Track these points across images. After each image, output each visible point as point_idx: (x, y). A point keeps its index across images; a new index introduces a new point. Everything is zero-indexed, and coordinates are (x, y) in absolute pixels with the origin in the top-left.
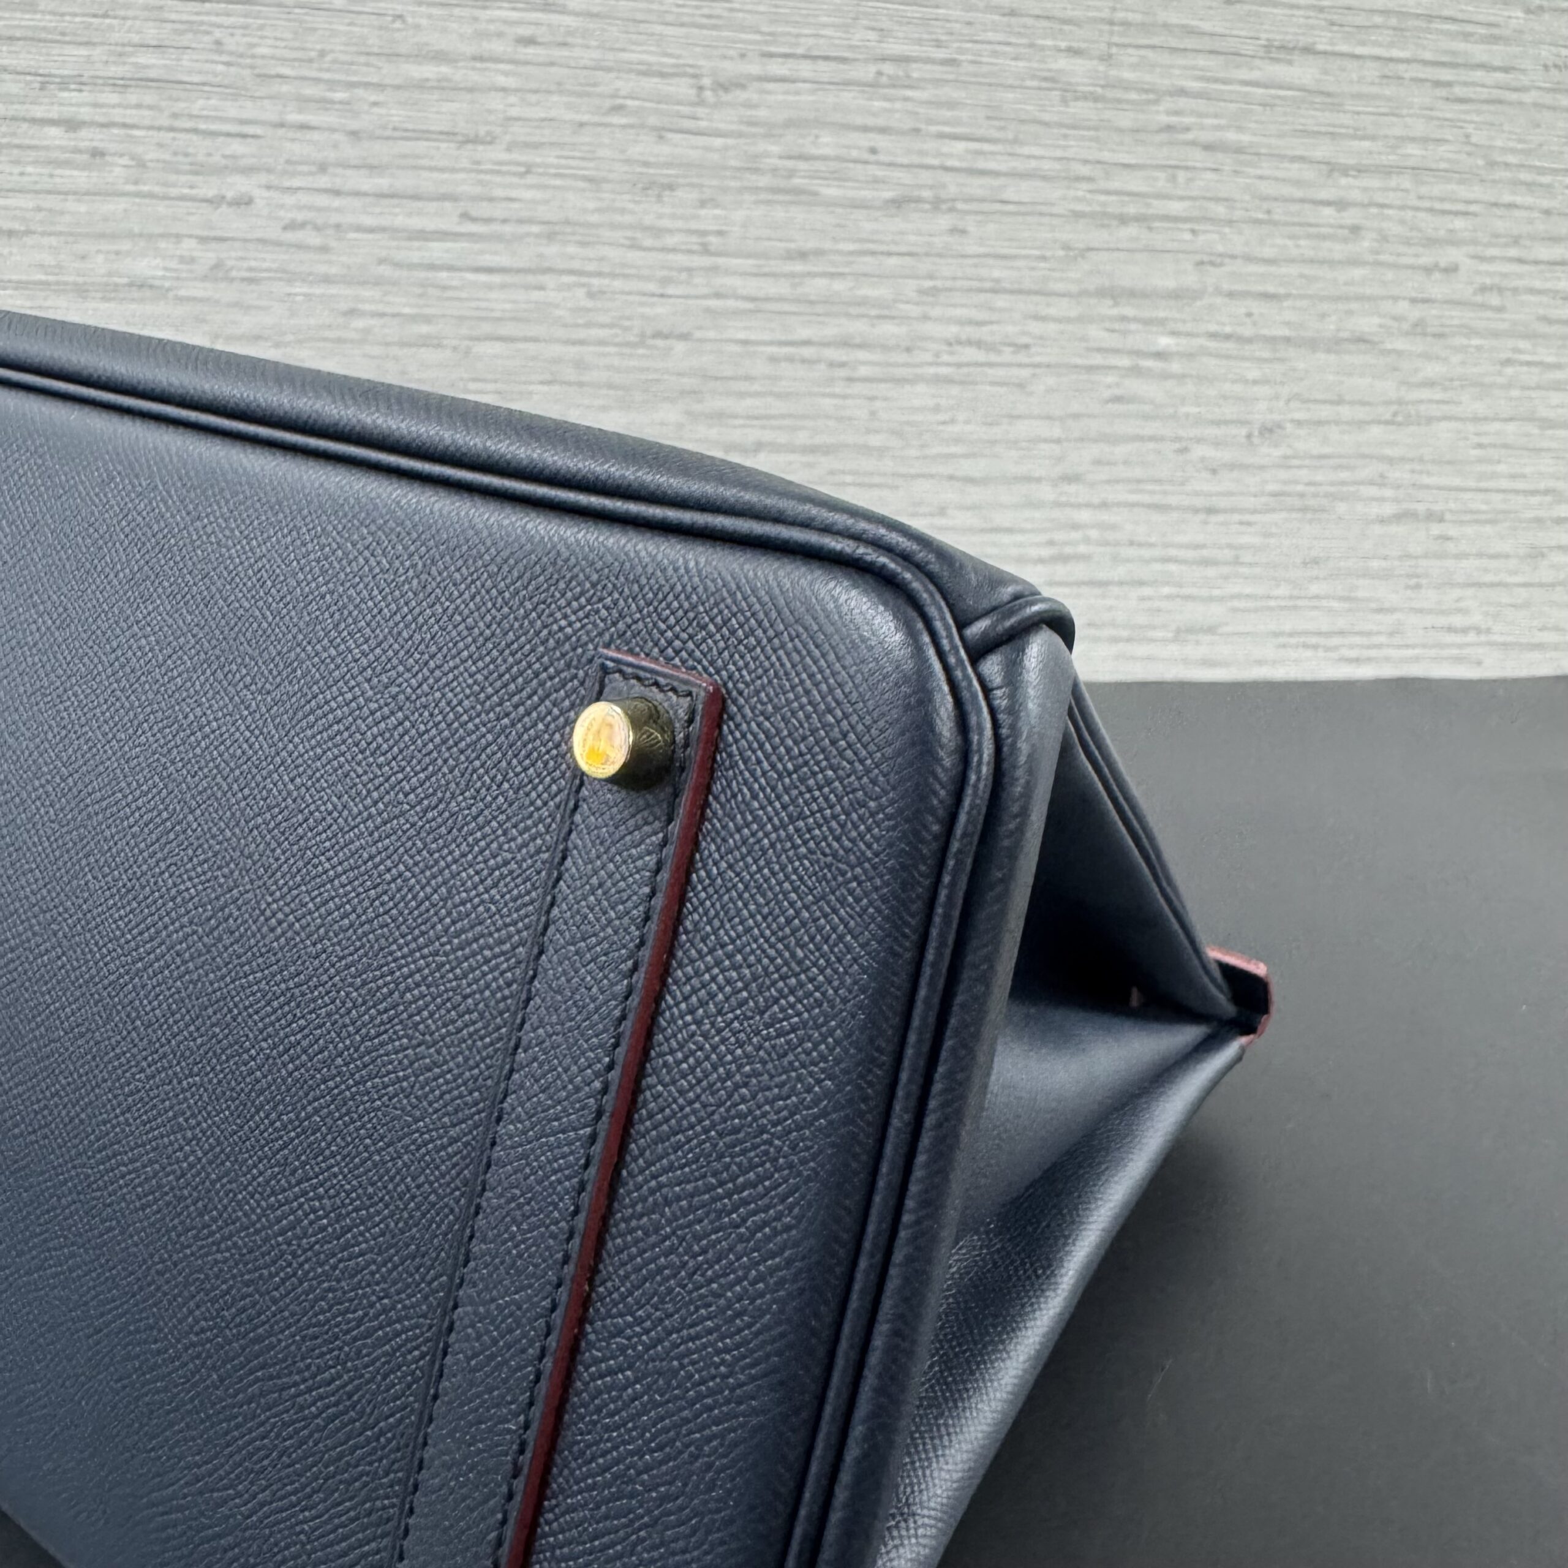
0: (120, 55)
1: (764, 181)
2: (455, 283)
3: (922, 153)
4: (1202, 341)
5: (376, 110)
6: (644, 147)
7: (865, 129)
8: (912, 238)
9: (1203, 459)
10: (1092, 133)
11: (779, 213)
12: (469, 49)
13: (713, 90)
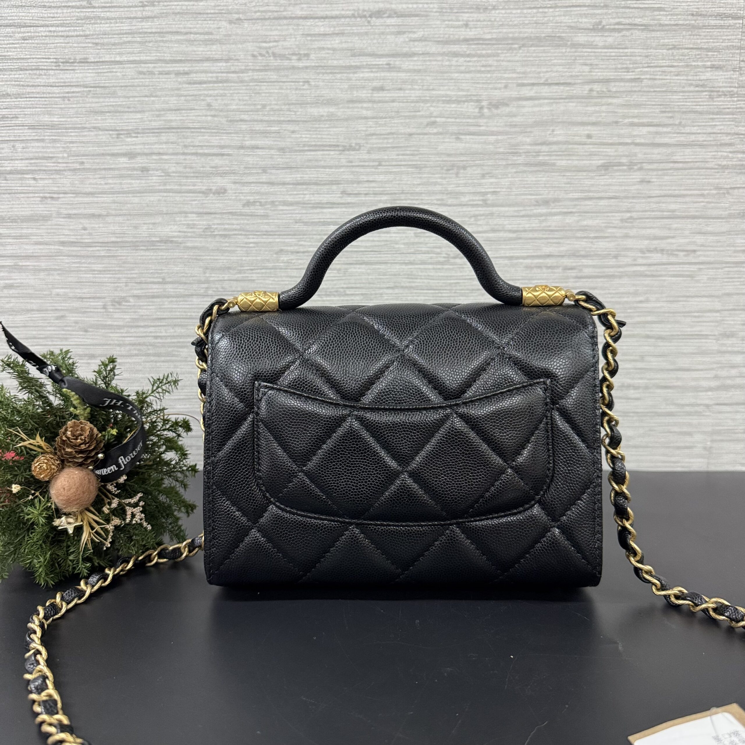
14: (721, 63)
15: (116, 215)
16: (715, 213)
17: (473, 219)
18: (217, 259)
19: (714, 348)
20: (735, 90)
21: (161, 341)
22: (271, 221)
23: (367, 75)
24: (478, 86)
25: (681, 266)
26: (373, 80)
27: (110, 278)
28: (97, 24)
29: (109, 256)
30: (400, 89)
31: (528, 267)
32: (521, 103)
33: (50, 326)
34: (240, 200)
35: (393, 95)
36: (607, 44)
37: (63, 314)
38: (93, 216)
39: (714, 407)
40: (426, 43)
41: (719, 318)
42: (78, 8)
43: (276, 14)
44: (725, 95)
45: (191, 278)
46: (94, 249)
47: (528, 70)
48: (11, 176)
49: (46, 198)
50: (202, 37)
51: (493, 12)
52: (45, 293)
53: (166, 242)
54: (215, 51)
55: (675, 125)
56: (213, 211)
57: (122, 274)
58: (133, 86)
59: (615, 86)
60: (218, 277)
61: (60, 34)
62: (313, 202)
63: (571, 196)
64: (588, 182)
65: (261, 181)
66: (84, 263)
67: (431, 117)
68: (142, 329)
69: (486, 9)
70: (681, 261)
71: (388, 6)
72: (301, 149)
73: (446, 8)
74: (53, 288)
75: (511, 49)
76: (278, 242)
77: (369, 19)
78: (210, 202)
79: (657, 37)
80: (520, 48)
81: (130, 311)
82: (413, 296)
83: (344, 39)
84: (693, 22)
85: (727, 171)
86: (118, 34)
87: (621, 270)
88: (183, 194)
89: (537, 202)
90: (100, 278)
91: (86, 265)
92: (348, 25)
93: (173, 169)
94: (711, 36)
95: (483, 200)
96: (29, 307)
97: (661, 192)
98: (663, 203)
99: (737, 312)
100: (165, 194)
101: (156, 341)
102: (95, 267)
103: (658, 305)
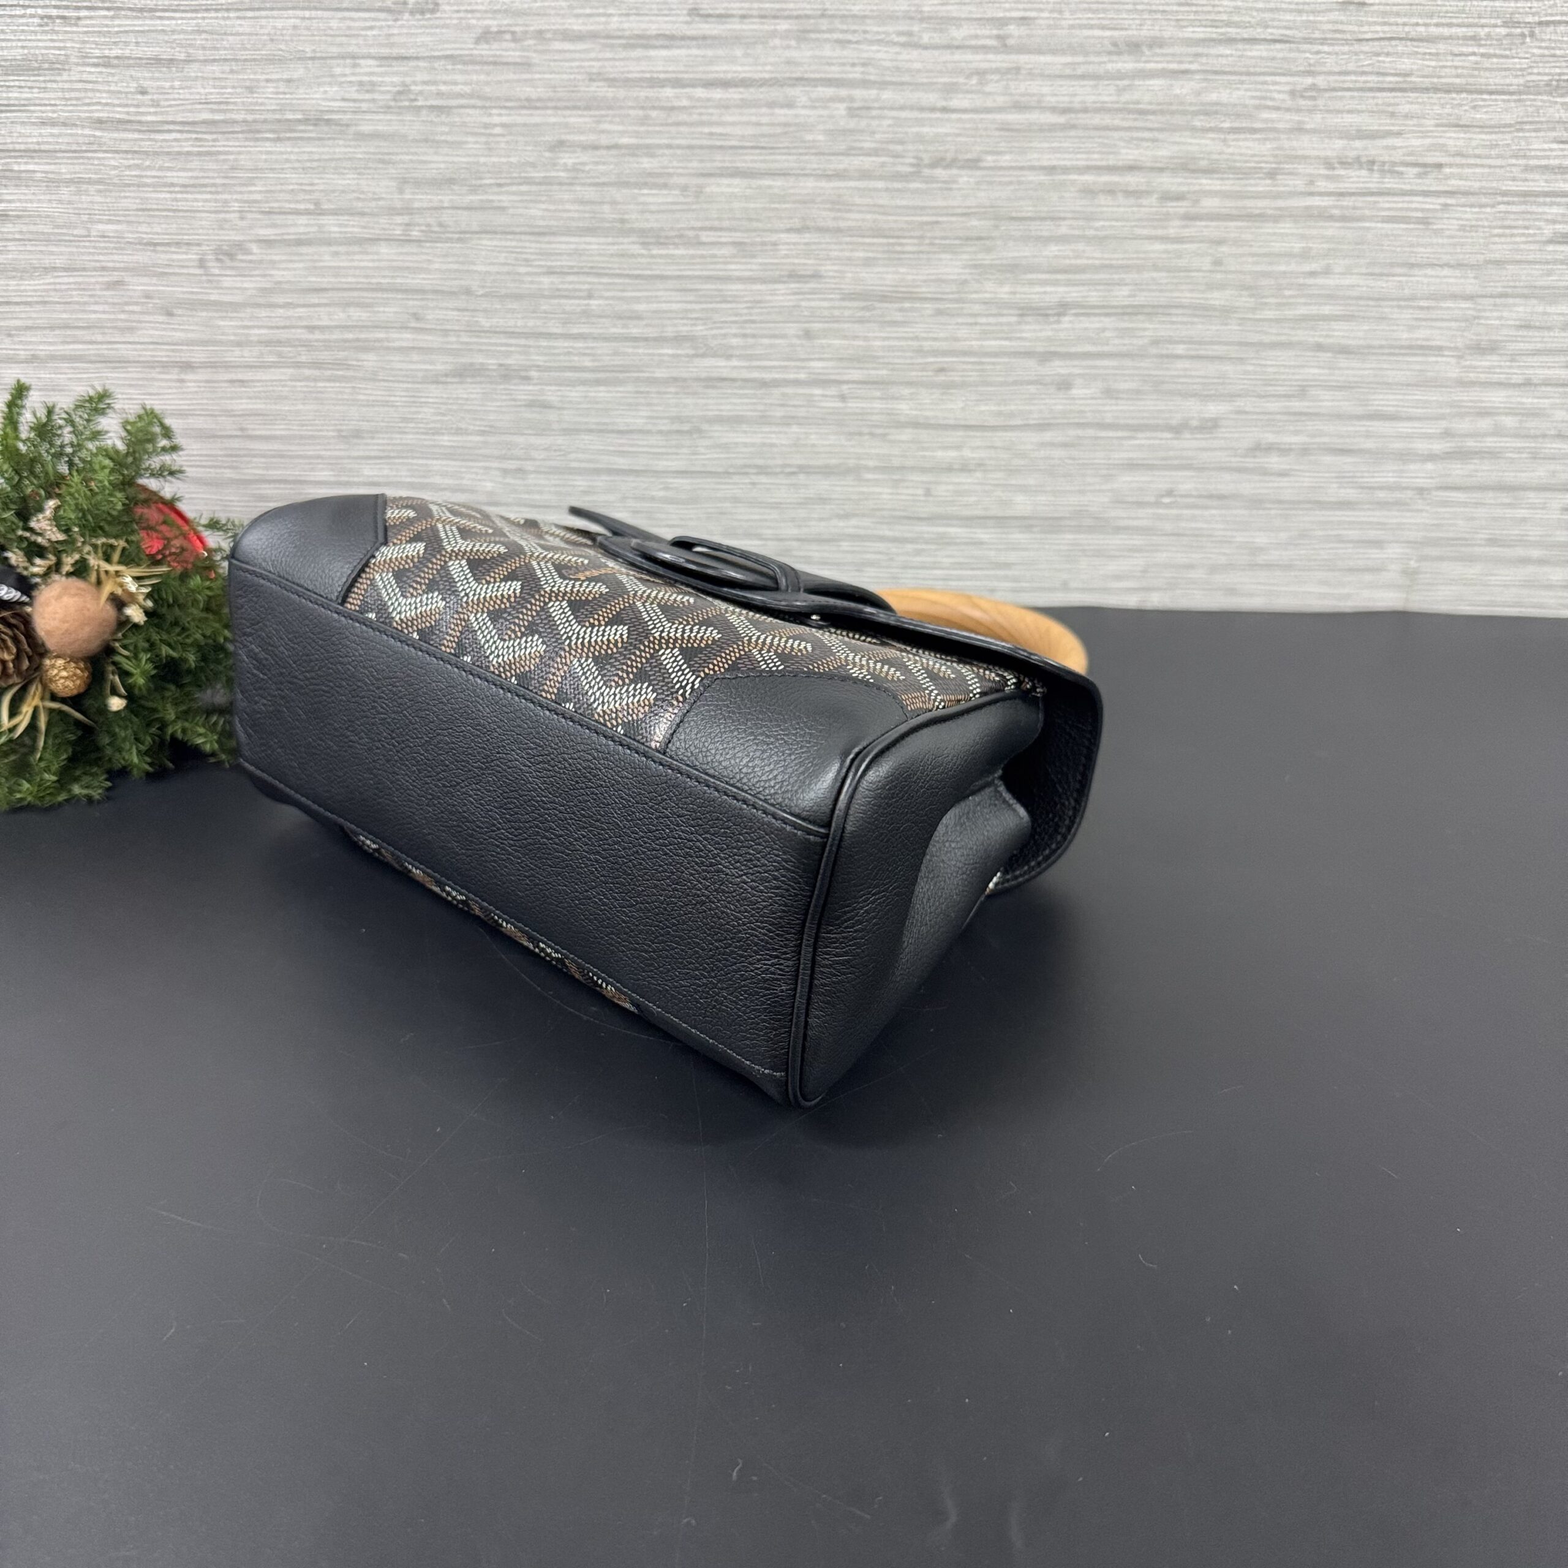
15: (205, 61)
16: (1495, 80)
17: (974, 81)
18: (425, 162)
19: (1450, 375)
21: (321, 336)
22: (537, 76)
25: (1407, 198)
27: (206, 201)
29: (199, 154)
31: (1088, 192)
33: (96, 303)
34: (469, 27)
37: (120, 279)
38: (157, 61)
39: (1434, 493)
41: (1471, 312)
45: (373, 204)
46: (167, 136)
49: (50, 17)
52: (75, 232)
53: (317, 122)
56: (411, 52)
57: (230, 193)
60: (431, 201)
62: (627, 33)
63: (1189, 32)
66: (148, 168)
68: (281, 312)
70: (1408, 187)
74: (92, 222)
76: (554, 124)
78: (405, 31)
81: (257, 272)
82: (842, 250)
87: (1280, 203)
88: (347, 14)
89: (1115, 44)
90: (186, 200)
91: (154, 173)
95: (998, 37)
96: (47, 261)
97: (1386, 28)
98: (1388, 54)
99: (1511, 301)
100: (307, 14)
101: (311, 337)
102: (174, 176)
103: (1348, 281)
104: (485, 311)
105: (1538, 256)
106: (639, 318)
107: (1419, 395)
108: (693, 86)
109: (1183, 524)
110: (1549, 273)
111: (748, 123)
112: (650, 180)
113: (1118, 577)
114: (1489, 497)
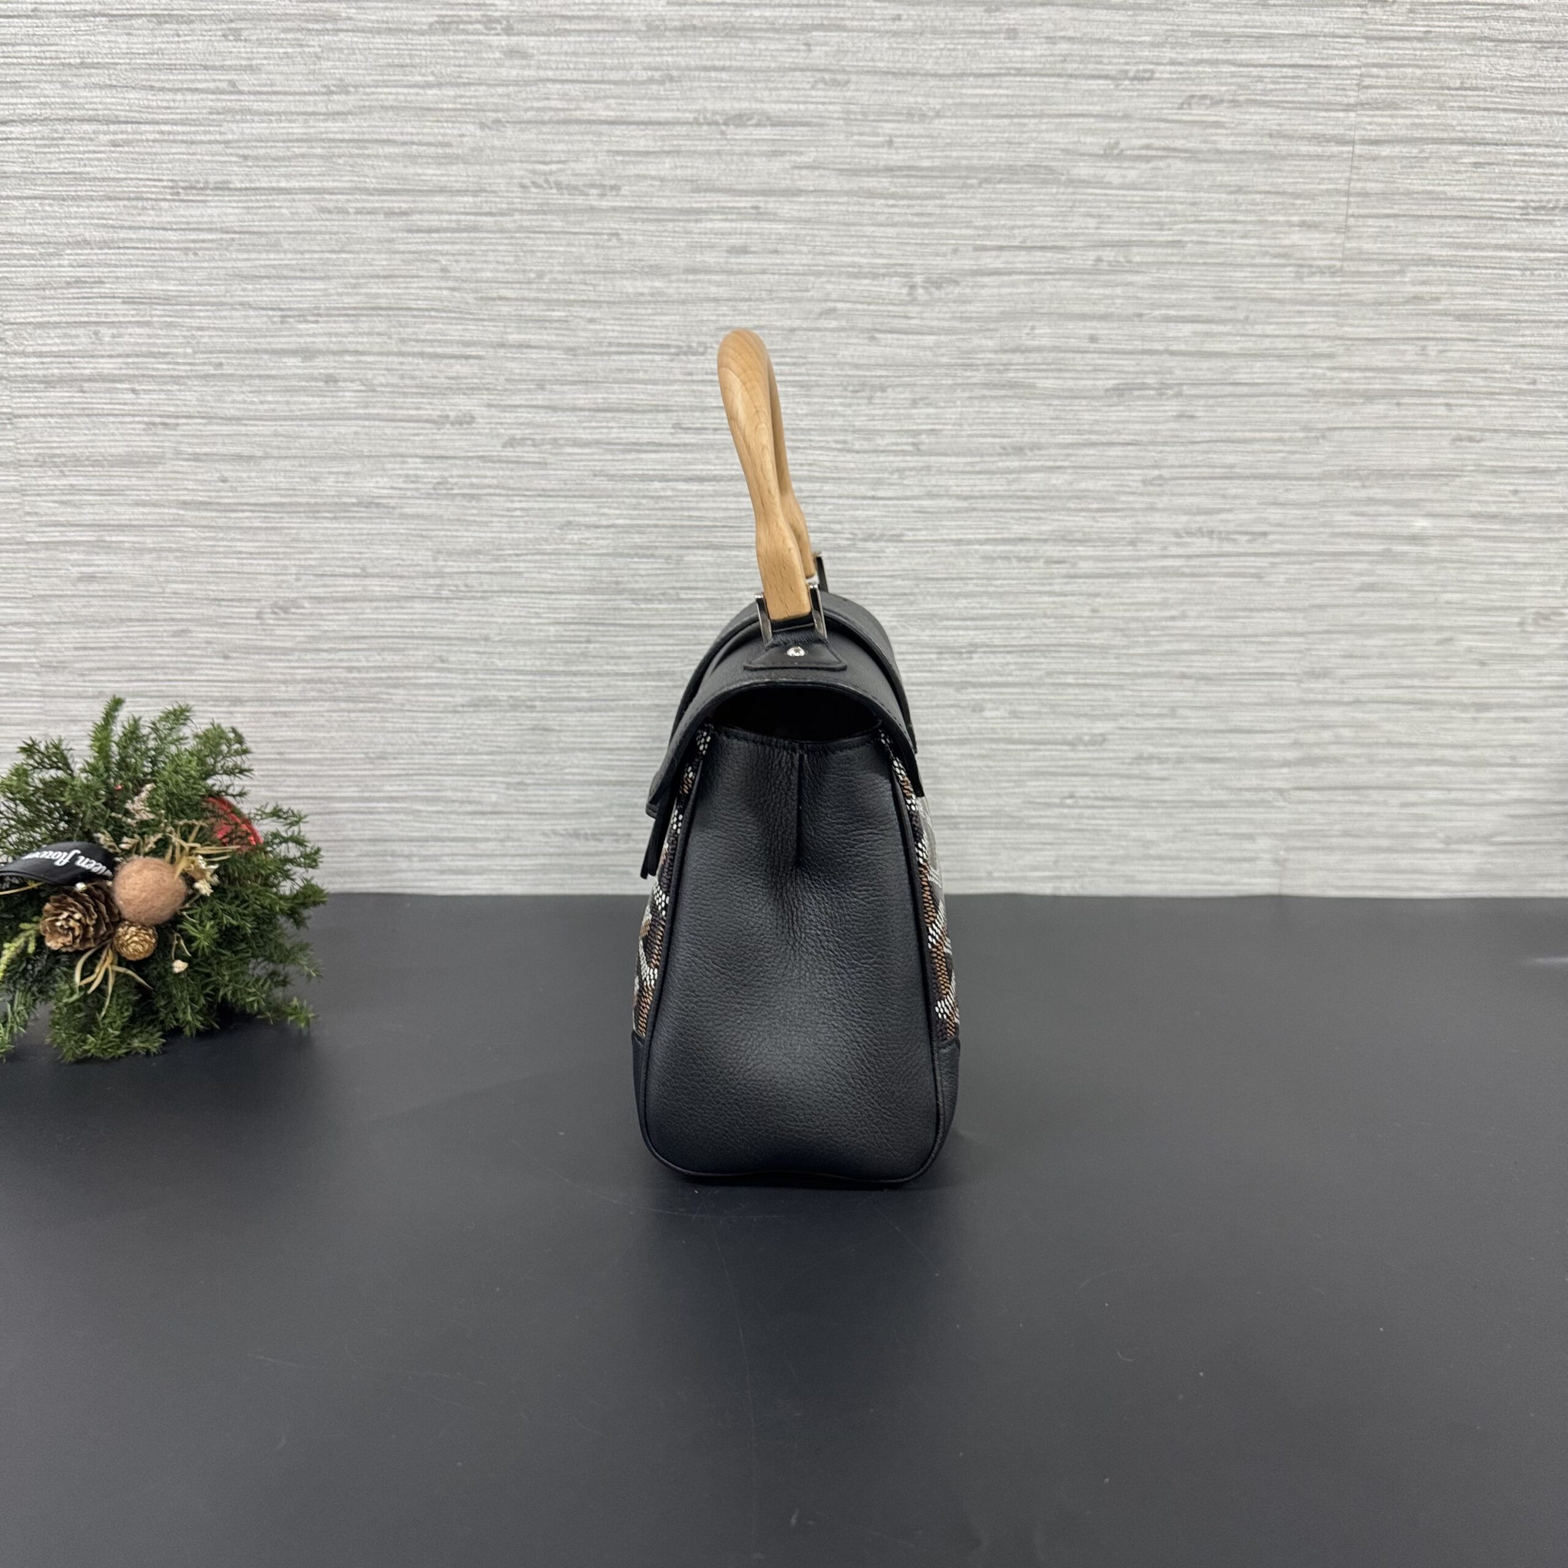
0: (354, 286)
1: (979, 376)
2: (669, 493)
3: (1143, 338)
4: (1463, 523)
5: (591, 327)
6: (855, 349)
7: (1083, 317)
8: (1137, 426)
9: (1469, 650)
10: (1331, 309)
11: (995, 409)
12: (680, 262)
13: (923, 287)
14: (1316, 219)
15: (280, 458)
16: (1301, 470)
17: (896, 476)
18: (456, 537)
19: (1293, 695)
20: (1338, 264)
21: (357, 675)
22: (552, 472)
23: (718, 225)
24: (908, 248)
25: (1243, 559)
26: (730, 234)
27: (270, 565)
28: (247, 121)
29: (267, 528)
30: (776, 252)
31: (988, 558)
32: (979, 279)
33: (163, 648)
34: (498, 435)
35: (762, 261)
36: (1127, 180)
37: (185, 628)
38: (239, 458)
39: (1291, 792)
40: (822, 172)
41: (1304, 646)
42: (213, 93)
43: (562, 115)
44: (1322, 273)
45: (412, 569)
46: (240, 515)
47: (994, 223)
48: (92, 384)
49: (154, 424)
50: (432, 150)
51: (936, 121)
52: (152, 590)
53: (368, 505)
54: (457, 175)
55: (1238, 321)
56: (451, 453)
57: (290, 559)
58: (309, 233)
59: (1139, 254)
60: (459, 567)
61: (180, 137)
62: (624, 441)
63: (1060, 439)
64: (1087, 416)
65: (535, 403)
66: (222, 539)
67: (826, 301)
68: (324, 655)
69: (924, 115)
70: (1242, 550)
71: (755, 106)
72: (604, 349)
73: (855, 113)
74: (168, 582)
75: (965, 186)
76: (564, 509)
77: (723, 128)
78: (446, 437)
79: (1212, 172)
80: (980, 184)
81: (304, 623)
83: (680, 161)
84: (1272, 148)
85: (1322, 400)
86: (284, 141)
87: (1142, 564)
88: (399, 424)
89: (1004, 448)
90: (251, 565)
91: (226, 543)
92: (687, 137)
93: (383, 380)
94: (1301, 172)
95: (913, 444)
96: (124, 613)
97: (1210, 434)
98: (1215, 452)
99: (1335, 636)
100: (367, 423)
101: (350, 675)
102: (240, 546)
103: (1202, 623)
104: (500, 653)
105: (1351, 601)
106: (629, 658)
107: (1269, 713)
108: (677, 480)
109: (1085, 821)
110: (1362, 614)
111: (719, 509)
112: (640, 552)
113: (1035, 868)
114: (1339, 796)
